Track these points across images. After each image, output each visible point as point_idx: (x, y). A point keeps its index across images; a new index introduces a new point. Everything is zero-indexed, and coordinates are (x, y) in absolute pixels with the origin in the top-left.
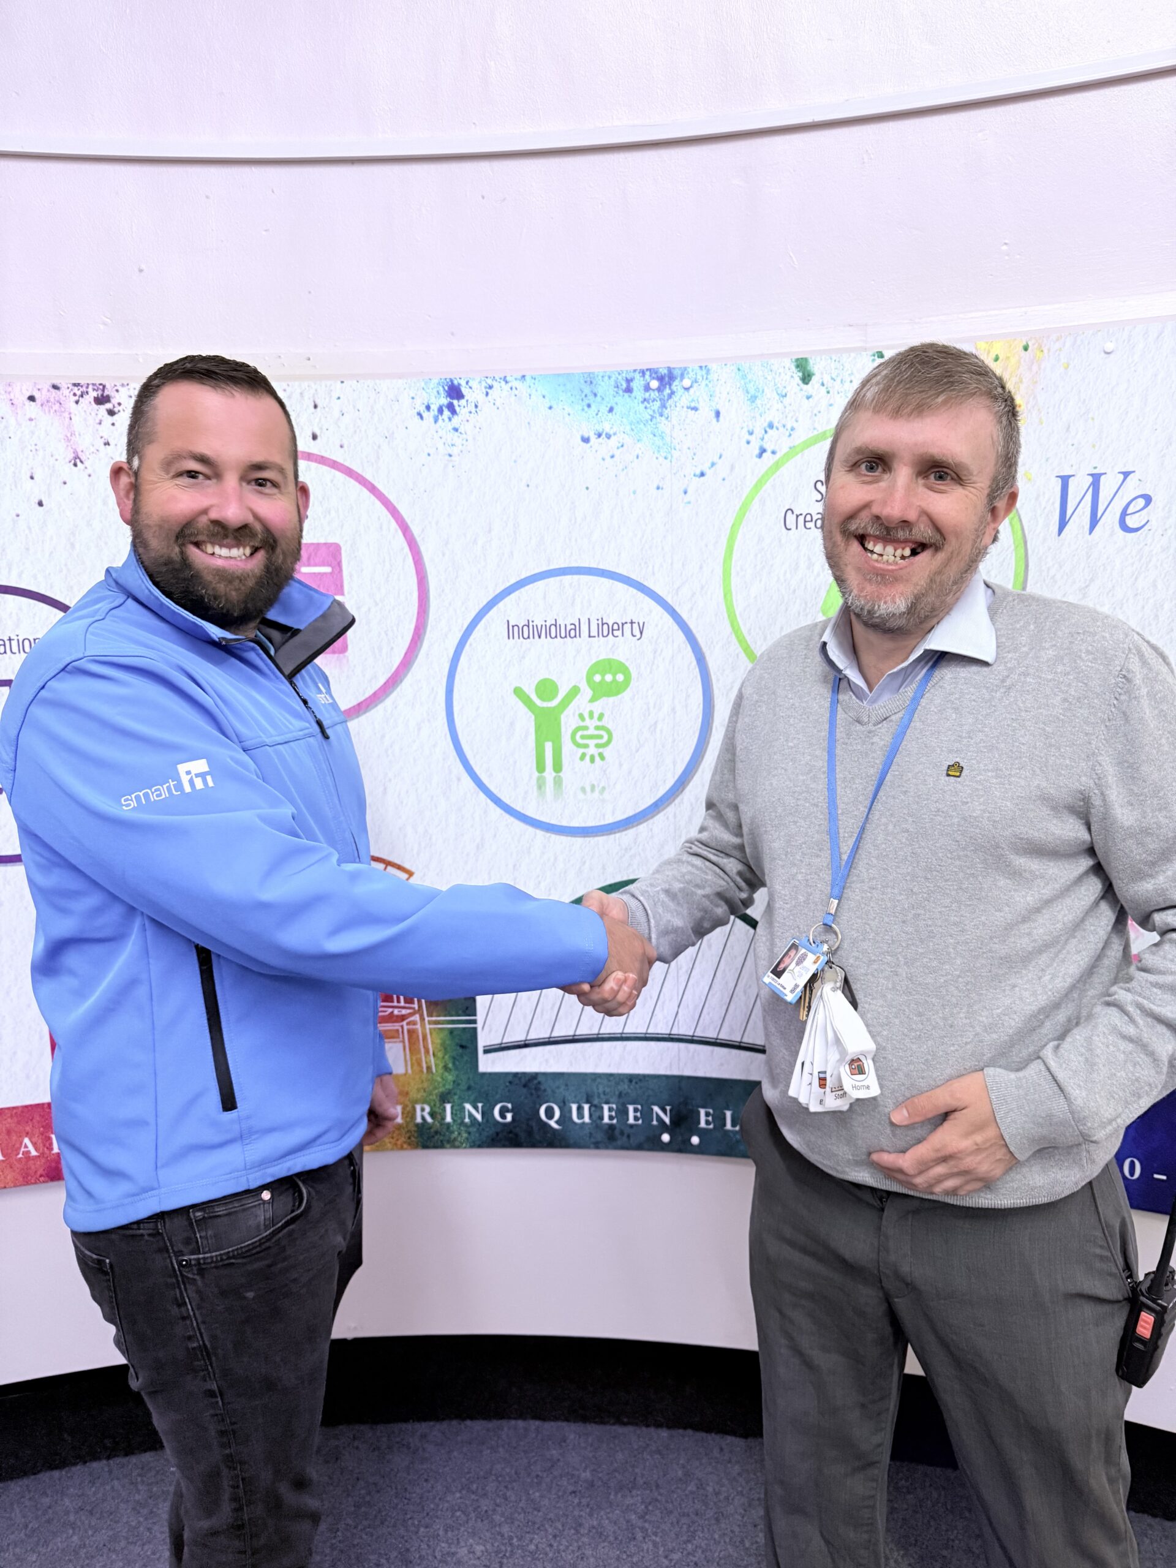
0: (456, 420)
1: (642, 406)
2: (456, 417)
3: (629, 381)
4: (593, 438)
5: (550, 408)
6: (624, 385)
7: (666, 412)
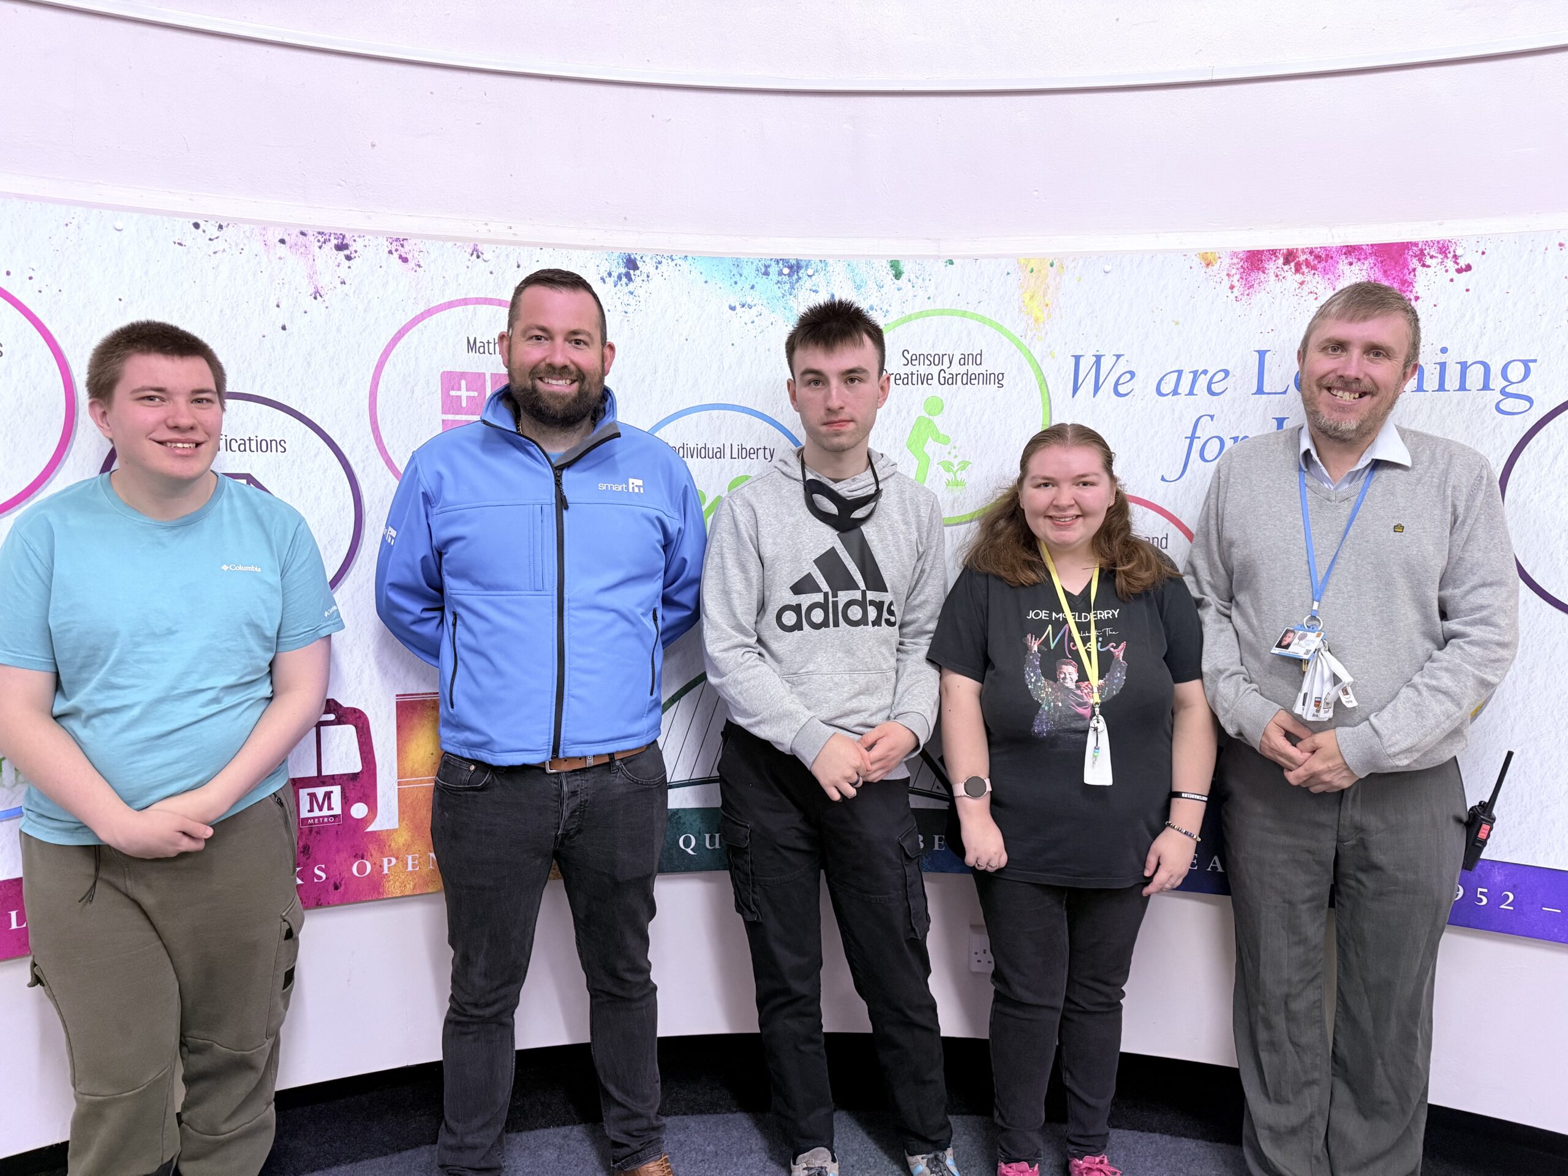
0: (631, 286)
1: (776, 286)
2: (631, 283)
3: (767, 267)
4: (738, 307)
5: (706, 282)
6: (763, 270)
7: (794, 292)
